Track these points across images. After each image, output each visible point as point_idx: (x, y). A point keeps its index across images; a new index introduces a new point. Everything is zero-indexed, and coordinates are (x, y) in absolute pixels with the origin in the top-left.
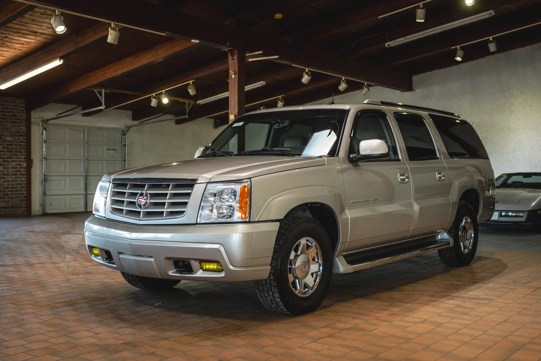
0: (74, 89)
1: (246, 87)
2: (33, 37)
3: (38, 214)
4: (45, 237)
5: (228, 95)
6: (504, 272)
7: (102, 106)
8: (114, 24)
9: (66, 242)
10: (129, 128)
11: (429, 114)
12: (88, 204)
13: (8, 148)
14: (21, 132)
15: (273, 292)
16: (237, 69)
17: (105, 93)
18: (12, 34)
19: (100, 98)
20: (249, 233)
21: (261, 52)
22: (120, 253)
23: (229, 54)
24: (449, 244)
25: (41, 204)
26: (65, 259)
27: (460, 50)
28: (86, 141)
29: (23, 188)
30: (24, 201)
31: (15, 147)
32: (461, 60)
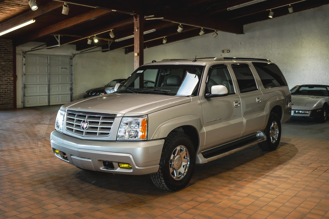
0: (42, 35)
1: (144, 32)
2: (17, 7)
3: (21, 107)
4: (25, 127)
5: (134, 37)
6: (296, 155)
7: (58, 44)
8: (66, 3)
9: (38, 131)
10: (74, 55)
11: (253, 63)
12: (50, 100)
13: (3, 69)
14: (10, 59)
15: (161, 179)
16: (139, 26)
17: (60, 36)
18: (5, 6)
19: (57, 40)
20: (147, 147)
21: (153, 16)
22: (72, 155)
23: (134, 17)
24: (264, 139)
25: (22, 101)
26: (38, 145)
27: (271, 11)
28: (49, 64)
29: (11, 92)
30: (12, 100)
31: (6, 68)
32: (272, 17)
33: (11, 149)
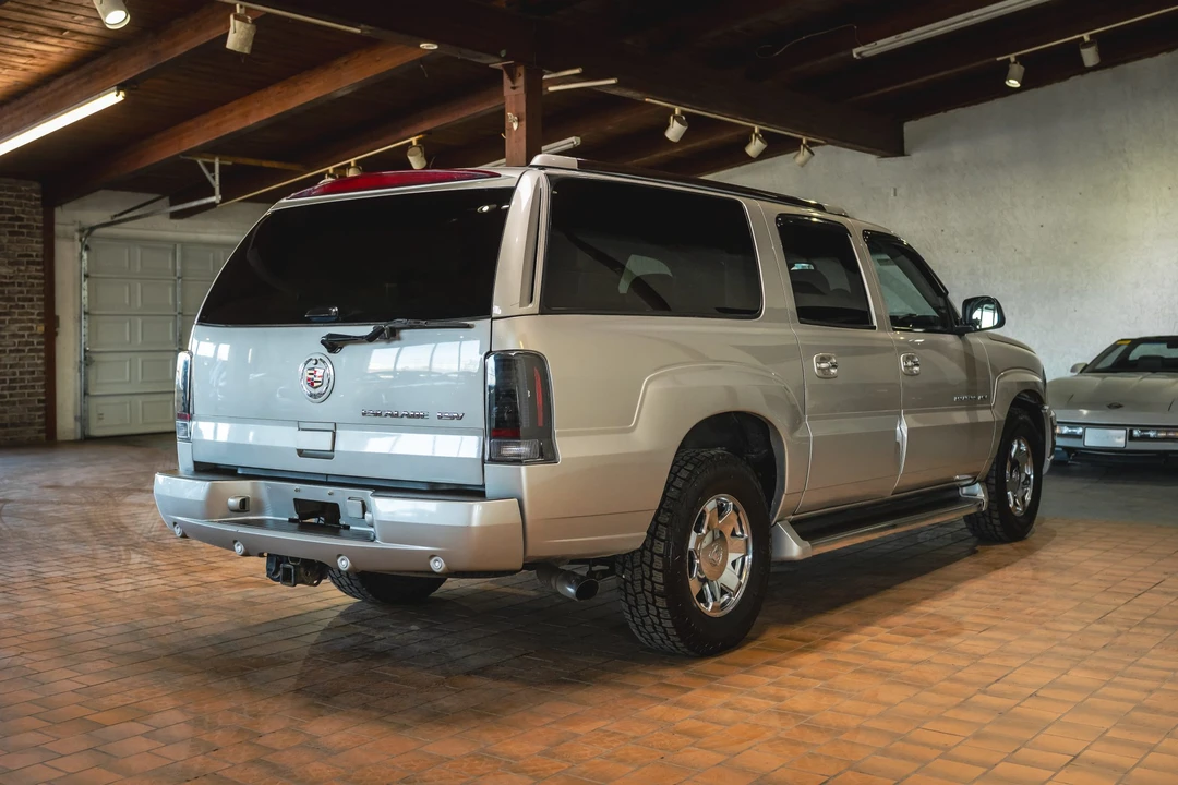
2: (54, 41)
3: (72, 438)
4: (84, 501)
7: (213, 194)
13: (4, 293)
14: (31, 256)
16: (523, 110)
17: (221, 166)
19: (209, 176)
21: (577, 71)
23: (505, 76)
25: (79, 415)
26: (129, 567)
27: (1015, 63)
28: (178, 274)
29: (34, 380)
30: (39, 409)
31: (17, 288)
32: (1018, 85)
33: (17, 580)
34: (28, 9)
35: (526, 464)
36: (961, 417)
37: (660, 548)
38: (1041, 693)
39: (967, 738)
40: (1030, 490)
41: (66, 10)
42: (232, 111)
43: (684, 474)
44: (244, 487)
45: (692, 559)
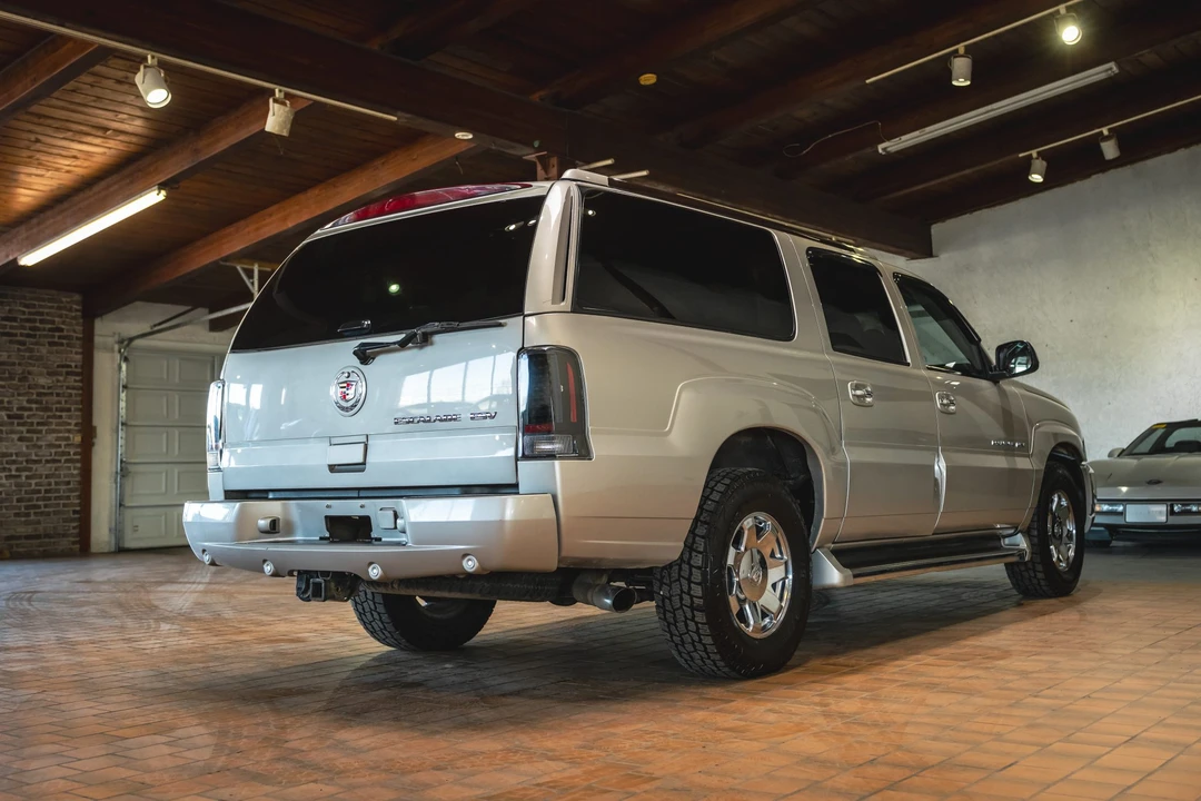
2: (97, 141)
3: (106, 549)
7: (252, 300)
8: (280, 91)
9: (164, 599)
13: (41, 402)
14: (70, 366)
17: (260, 272)
19: (248, 282)
21: (609, 162)
23: (539, 168)
25: (114, 527)
26: (158, 632)
27: (1037, 158)
29: (71, 490)
30: (73, 520)
31: (55, 398)
32: (1041, 180)
34: (72, 107)
35: (561, 458)
36: (1000, 462)
37: (698, 560)
38: (1094, 695)
39: (1019, 727)
40: (1073, 546)
41: (110, 108)
42: (271, 215)
43: (720, 487)
44: (274, 508)
45: (731, 577)
